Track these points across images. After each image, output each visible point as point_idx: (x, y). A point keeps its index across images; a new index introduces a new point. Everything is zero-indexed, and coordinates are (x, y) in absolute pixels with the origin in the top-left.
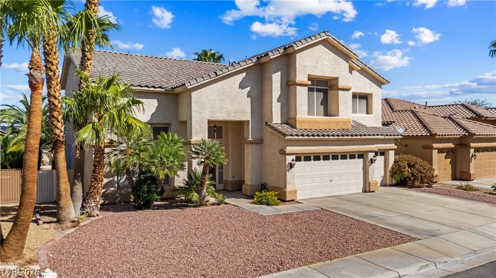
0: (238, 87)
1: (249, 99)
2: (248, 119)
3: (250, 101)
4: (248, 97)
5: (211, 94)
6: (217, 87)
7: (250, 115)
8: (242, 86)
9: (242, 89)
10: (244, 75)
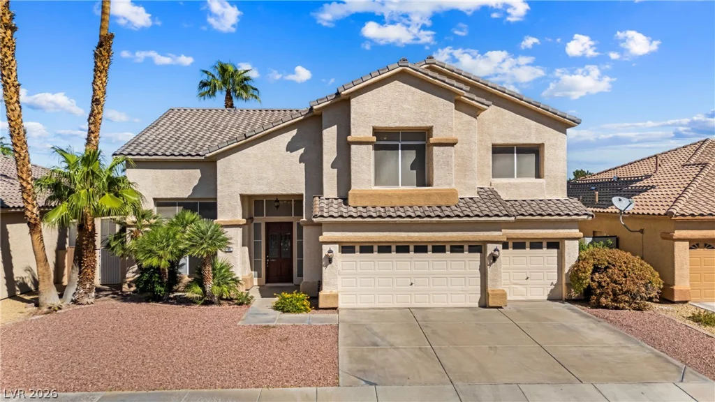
0: (285, 149)
1: (303, 165)
2: (300, 192)
3: (304, 168)
4: (300, 162)
5: (244, 161)
6: (254, 152)
7: (304, 186)
8: (291, 147)
9: (291, 152)
10: (294, 132)
